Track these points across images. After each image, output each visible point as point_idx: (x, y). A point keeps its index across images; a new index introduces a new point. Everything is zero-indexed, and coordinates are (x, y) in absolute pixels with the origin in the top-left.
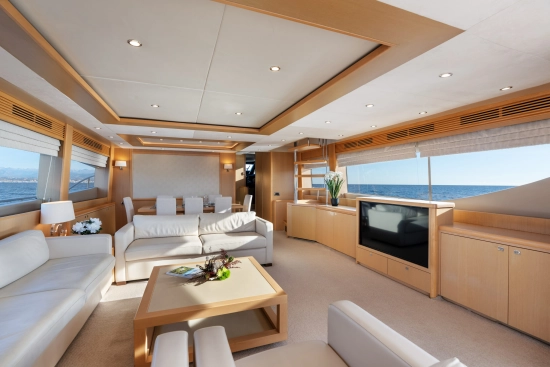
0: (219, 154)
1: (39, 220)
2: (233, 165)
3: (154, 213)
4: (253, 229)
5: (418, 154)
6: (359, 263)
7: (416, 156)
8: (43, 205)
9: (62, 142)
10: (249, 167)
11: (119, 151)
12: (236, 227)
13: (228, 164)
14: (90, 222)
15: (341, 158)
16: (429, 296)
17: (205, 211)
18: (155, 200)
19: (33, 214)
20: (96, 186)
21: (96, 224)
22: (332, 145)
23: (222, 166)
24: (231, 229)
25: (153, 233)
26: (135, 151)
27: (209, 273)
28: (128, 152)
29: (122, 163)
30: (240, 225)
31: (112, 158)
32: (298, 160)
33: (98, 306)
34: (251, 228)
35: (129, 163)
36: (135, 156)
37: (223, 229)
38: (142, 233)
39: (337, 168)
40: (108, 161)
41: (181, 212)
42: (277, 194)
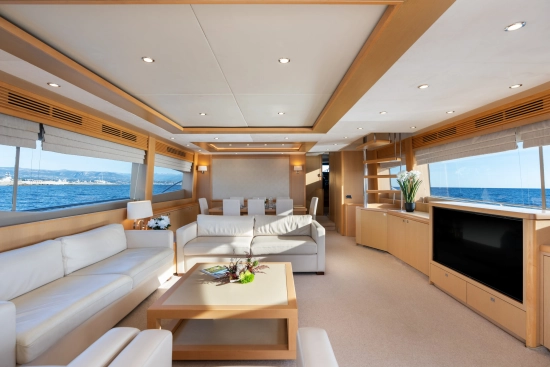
0: (289, 156)
1: (125, 216)
2: (303, 166)
3: (221, 213)
4: (307, 234)
5: (520, 144)
6: (433, 284)
7: (517, 147)
8: (129, 204)
9: (146, 152)
10: (326, 168)
11: (201, 157)
12: (290, 230)
13: (298, 165)
14: (161, 219)
15: (420, 154)
16: (524, 343)
17: (266, 213)
18: (221, 201)
19: (121, 211)
20: (183, 188)
21: (165, 221)
22: (408, 139)
23: (292, 167)
24: (284, 232)
25: (212, 231)
26: (214, 156)
27: (232, 274)
28: (208, 158)
29: (204, 168)
30: (294, 228)
31: (196, 164)
32: (368, 159)
33: (156, 291)
34: (306, 232)
35: (209, 167)
36: (214, 161)
37: (277, 231)
38: (203, 232)
39: (415, 166)
40: (192, 167)
41: (244, 213)
42: (349, 197)
